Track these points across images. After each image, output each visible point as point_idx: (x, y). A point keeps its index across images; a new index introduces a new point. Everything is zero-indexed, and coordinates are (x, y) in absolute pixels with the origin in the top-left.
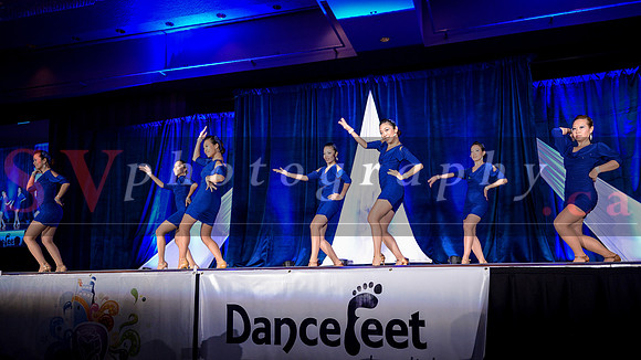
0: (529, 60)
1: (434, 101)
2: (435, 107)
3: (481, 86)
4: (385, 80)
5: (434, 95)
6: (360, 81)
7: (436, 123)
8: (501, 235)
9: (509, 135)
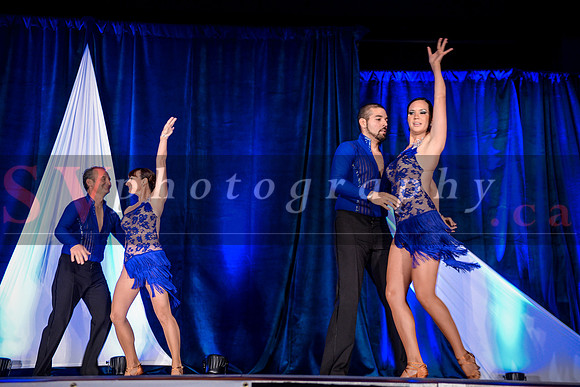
0: (356, 36)
1: (202, 80)
2: (202, 90)
3: (281, 67)
4: (117, 30)
5: (203, 70)
6: (69, 24)
7: (202, 118)
8: (297, 320)
9: (319, 152)
